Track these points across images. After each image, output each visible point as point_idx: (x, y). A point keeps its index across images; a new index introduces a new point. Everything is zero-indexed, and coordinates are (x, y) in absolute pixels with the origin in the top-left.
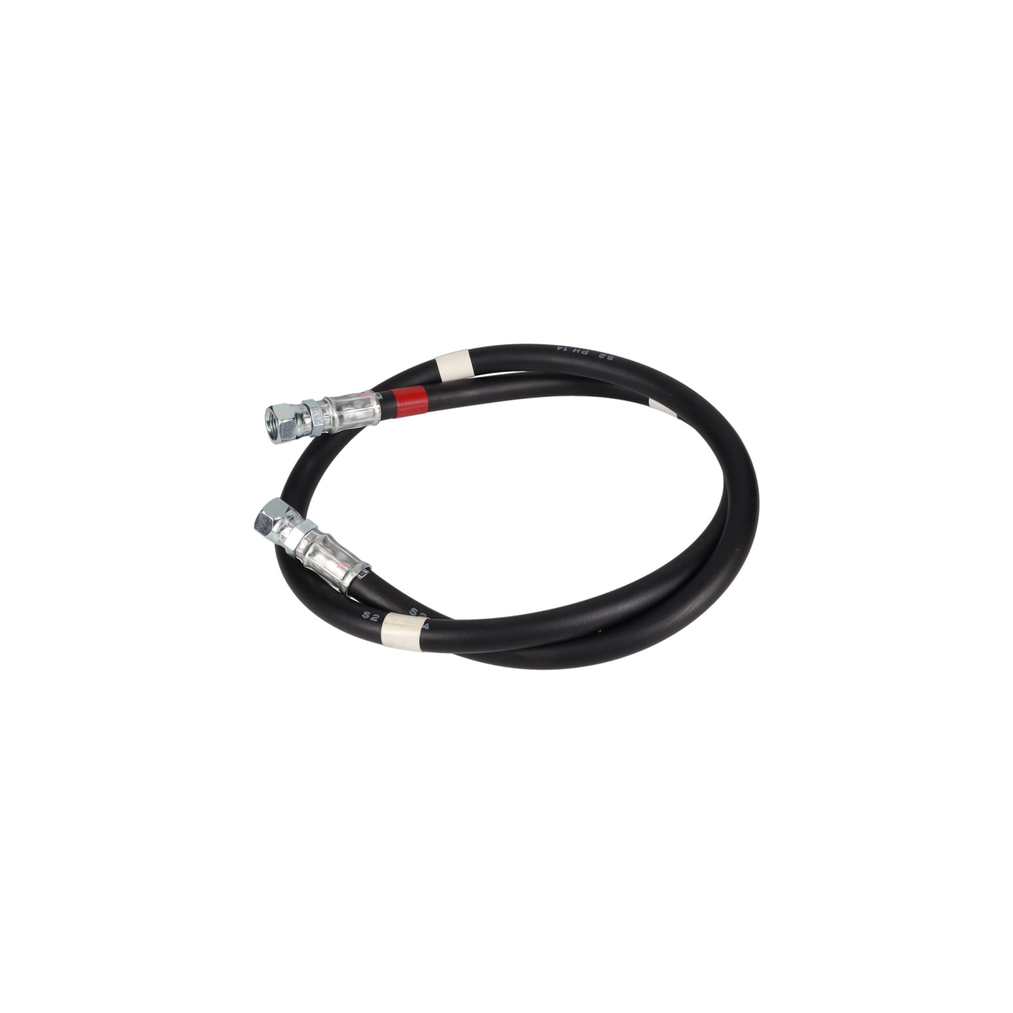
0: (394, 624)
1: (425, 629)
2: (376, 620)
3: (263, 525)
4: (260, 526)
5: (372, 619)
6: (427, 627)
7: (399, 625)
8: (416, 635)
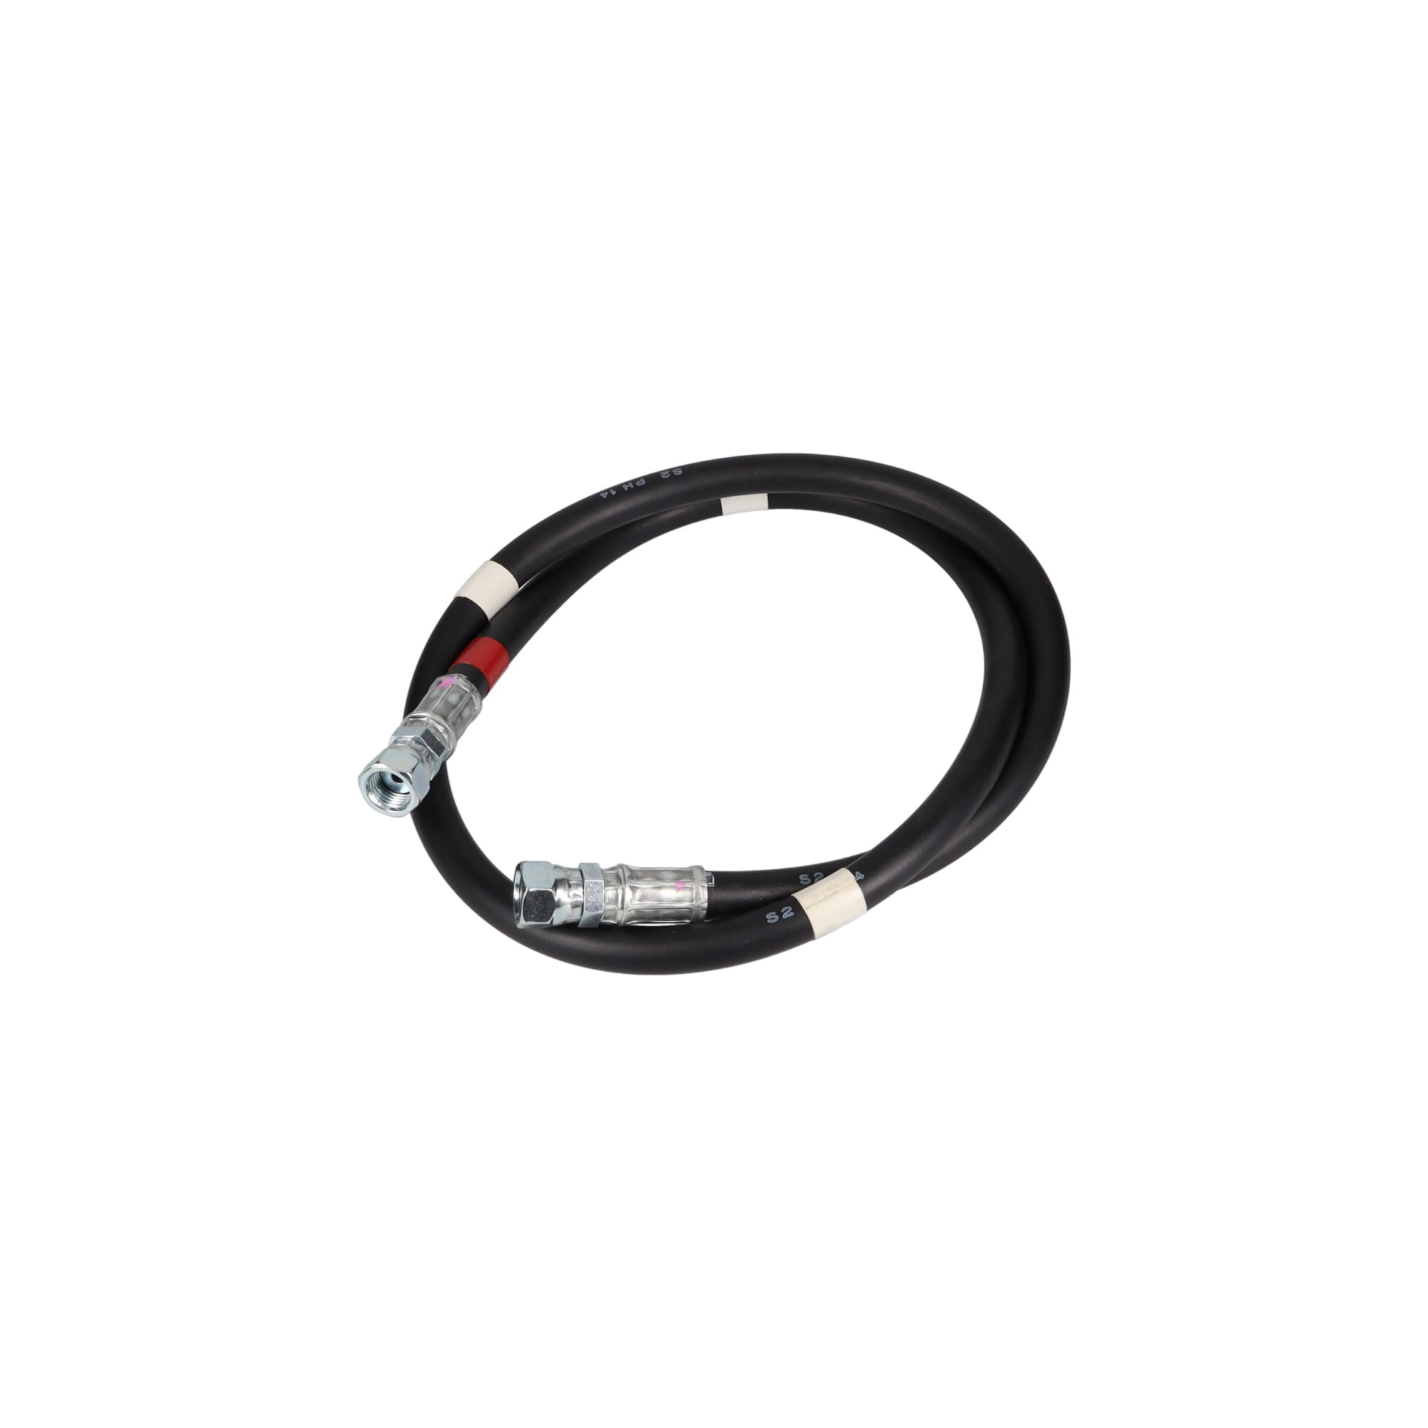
0: (820, 902)
1: (860, 880)
2: (792, 914)
3: (538, 907)
4: (534, 913)
5: (785, 916)
6: (862, 876)
7: (825, 898)
8: (857, 894)
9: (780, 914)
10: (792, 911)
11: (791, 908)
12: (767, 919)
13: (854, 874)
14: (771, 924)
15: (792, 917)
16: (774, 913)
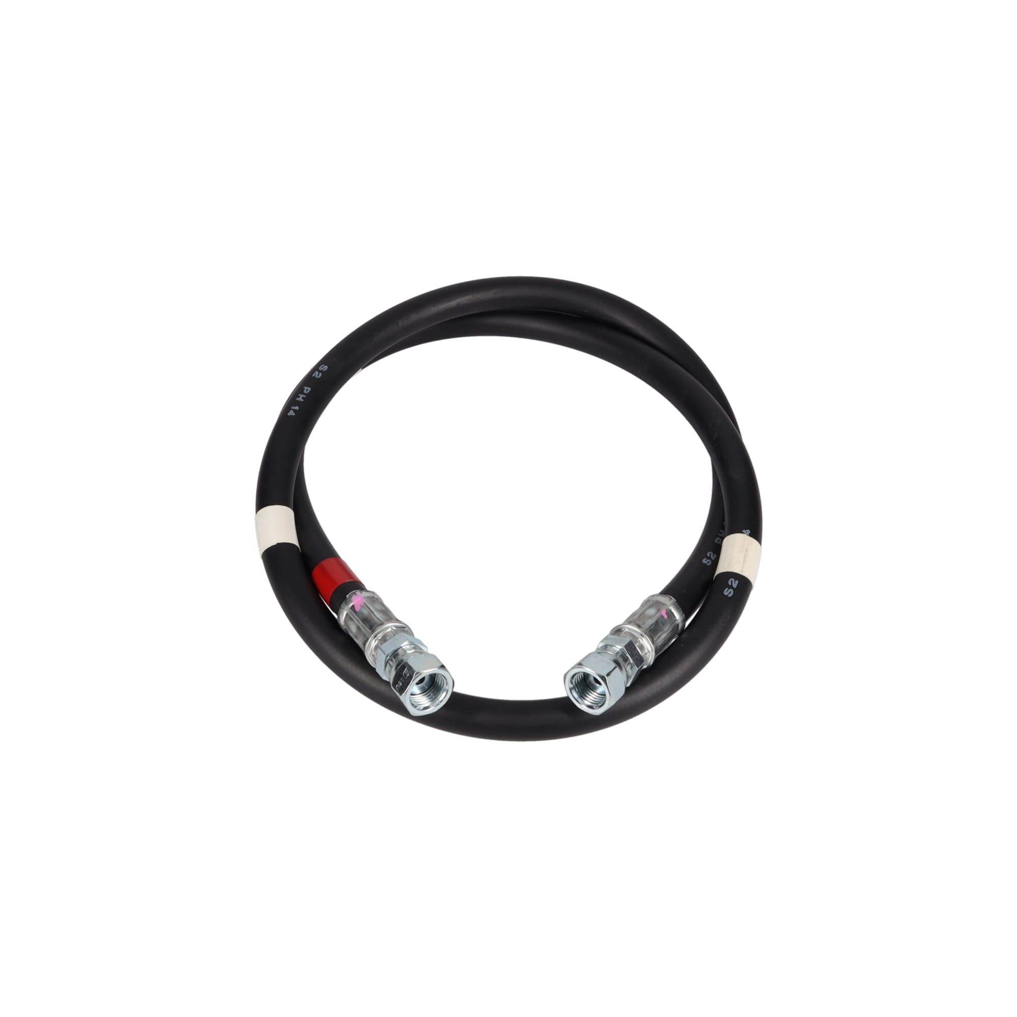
9: (731, 587)
10: (735, 580)
11: (732, 579)
12: (727, 595)
13: (743, 533)
14: (732, 596)
15: (738, 584)
16: (727, 589)
